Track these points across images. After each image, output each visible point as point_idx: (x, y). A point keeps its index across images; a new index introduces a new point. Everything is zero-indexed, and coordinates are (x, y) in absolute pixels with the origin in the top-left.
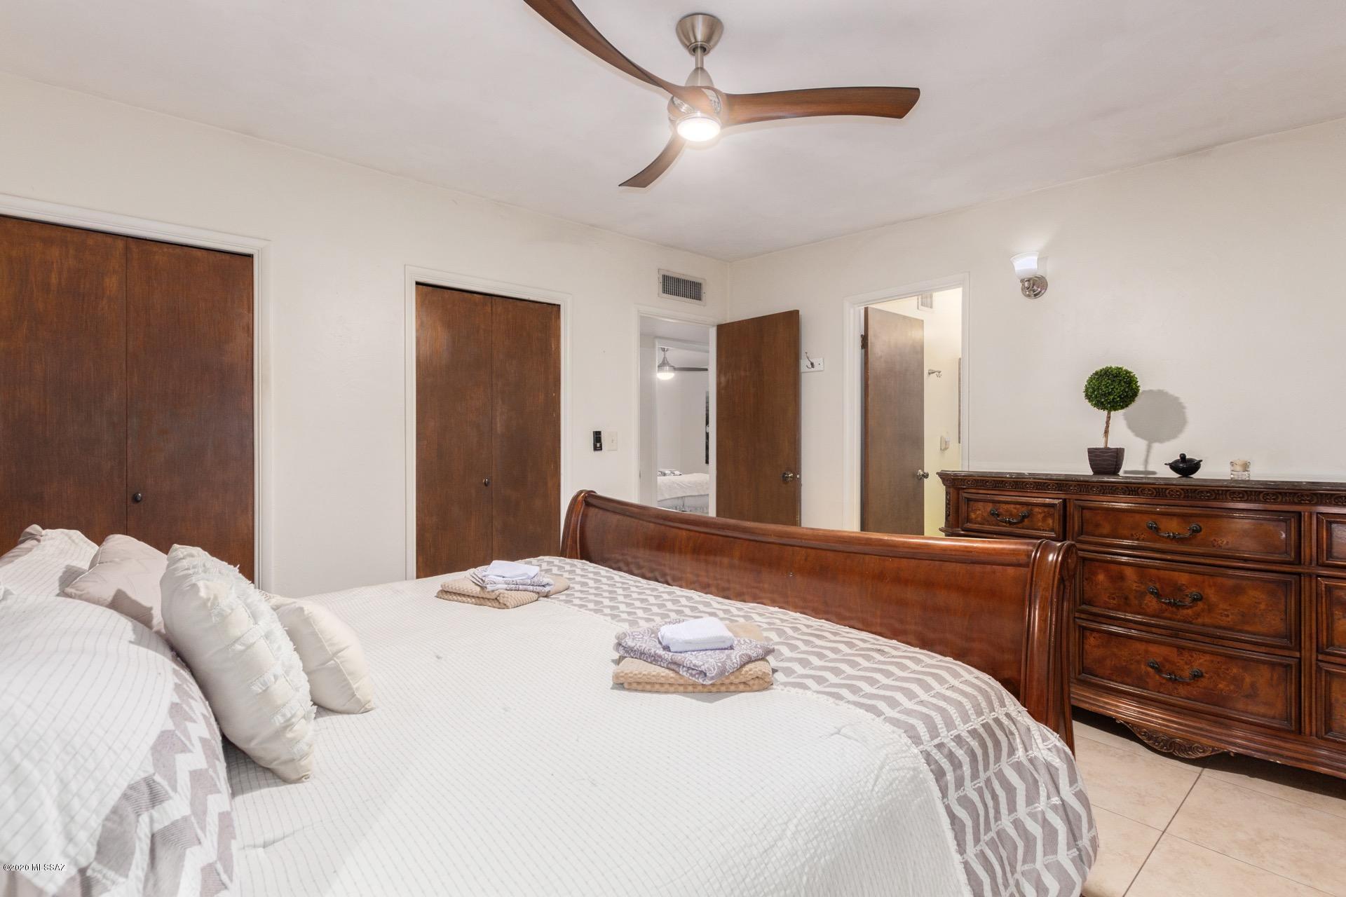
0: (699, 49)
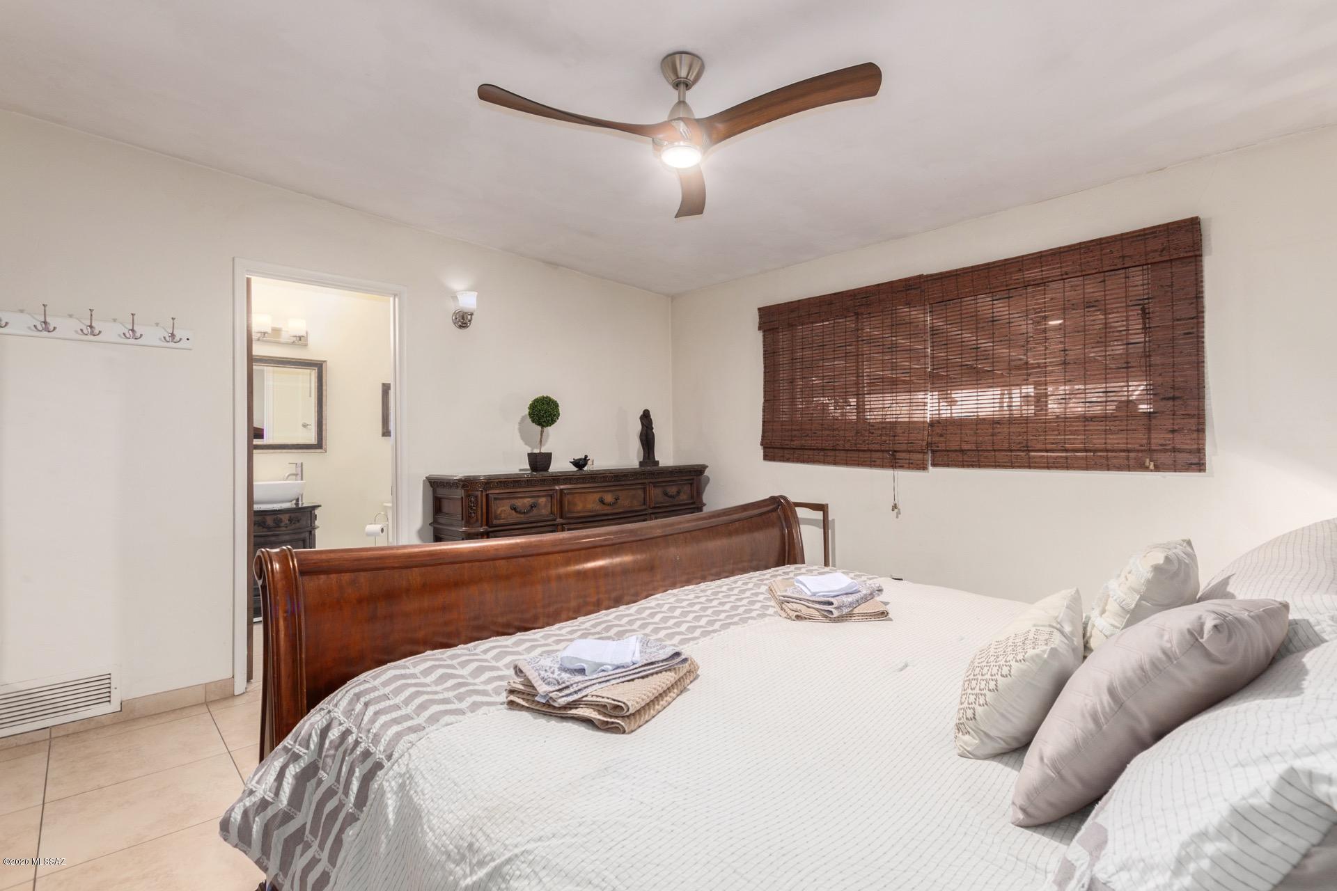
0: (682, 84)
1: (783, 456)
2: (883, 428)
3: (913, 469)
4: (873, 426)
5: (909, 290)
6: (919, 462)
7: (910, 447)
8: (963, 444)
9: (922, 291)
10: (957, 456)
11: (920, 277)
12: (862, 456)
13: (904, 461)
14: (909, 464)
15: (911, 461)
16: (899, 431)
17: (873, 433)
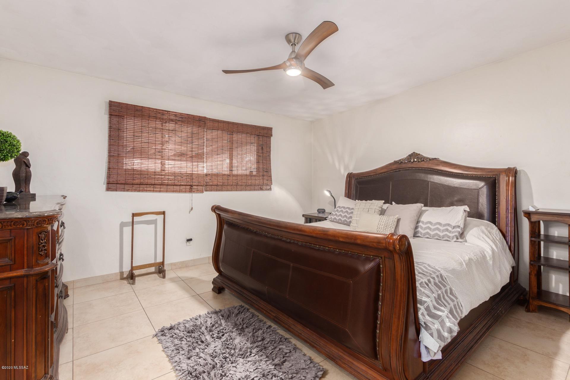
1: (124, 188)
2: (187, 175)
3: (199, 192)
4: (183, 174)
5: (200, 121)
6: (201, 190)
7: (199, 184)
8: (218, 183)
9: (205, 123)
10: (215, 187)
11: (205, 117)
12: (175, 188)
13: (195, 189)
14: (197, 190)
15: (198, 190)
16: (194, 177)
17: (183, 178)
